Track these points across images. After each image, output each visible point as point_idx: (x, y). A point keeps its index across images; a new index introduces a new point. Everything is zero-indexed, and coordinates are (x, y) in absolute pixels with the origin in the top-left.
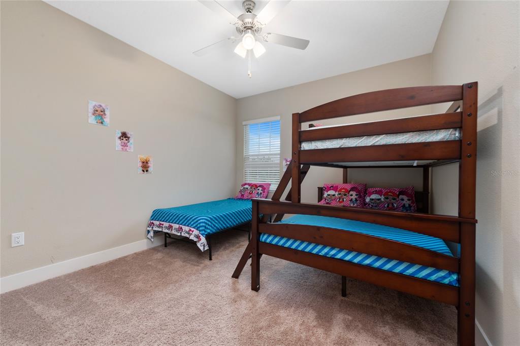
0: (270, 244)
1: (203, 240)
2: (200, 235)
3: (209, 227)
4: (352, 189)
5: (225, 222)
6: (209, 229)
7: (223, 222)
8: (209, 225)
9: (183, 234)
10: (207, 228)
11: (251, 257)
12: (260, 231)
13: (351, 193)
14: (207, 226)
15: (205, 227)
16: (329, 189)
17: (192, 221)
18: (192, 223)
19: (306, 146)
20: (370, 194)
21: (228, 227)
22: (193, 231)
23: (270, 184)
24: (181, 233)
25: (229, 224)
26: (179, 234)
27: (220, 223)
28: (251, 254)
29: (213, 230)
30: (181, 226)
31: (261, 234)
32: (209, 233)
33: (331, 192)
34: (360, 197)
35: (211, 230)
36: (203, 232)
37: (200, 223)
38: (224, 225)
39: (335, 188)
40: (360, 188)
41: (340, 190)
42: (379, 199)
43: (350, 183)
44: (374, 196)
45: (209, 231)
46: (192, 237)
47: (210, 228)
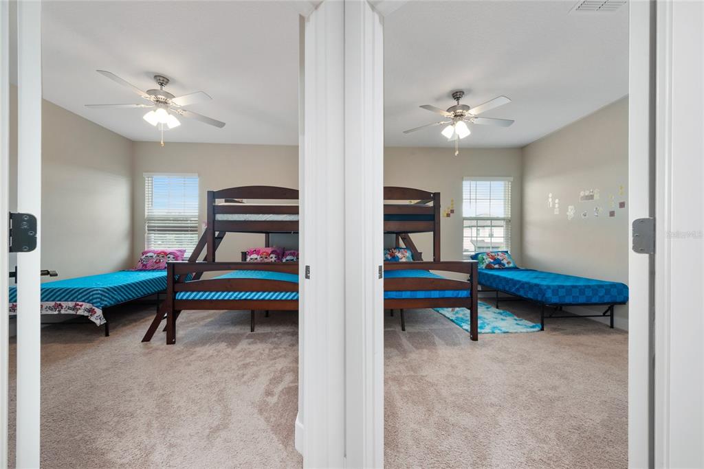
0: (187, 300)
1: (99, 312)
2: (94, 308)
3: (105, 299)
4: (272, 253)
5: (127, 294)
6: (106, 301)
7: (124, 294)
8: (106, 297)
9: (63, 312)
10: (103, 300)
11: (165, 318)
12: (176, 290)
13: (271, 255)
14: (103, 298)
15: (101, 299)
16: (252, 253)
17: (79, 294)
18: (79, 297)
19: (220, 217)
20: (286, 256)
21: (130, 299)
22: (81, 306)
23: (185, 251)
24: (59, 311)
25: (131, 295)
26: (57, 313)
27: (119, 294)
28: (166, 315)
29: (110, 301)
30: (58, 303)
31: (177, 292)
32: (106, 305)
33: (254, 256)
34: (278, 259)
35: (109, 302)
36: (99, 304)
37: (93, 295)
38: (125, 297)
39: (257, 252)
40: (278, 251)
41: (262, 254)
42: (292, 260)
43: (272, 247)
44: (288, 258)
45: (106, 303)
46: (80, 312)
47: (108, 300)
